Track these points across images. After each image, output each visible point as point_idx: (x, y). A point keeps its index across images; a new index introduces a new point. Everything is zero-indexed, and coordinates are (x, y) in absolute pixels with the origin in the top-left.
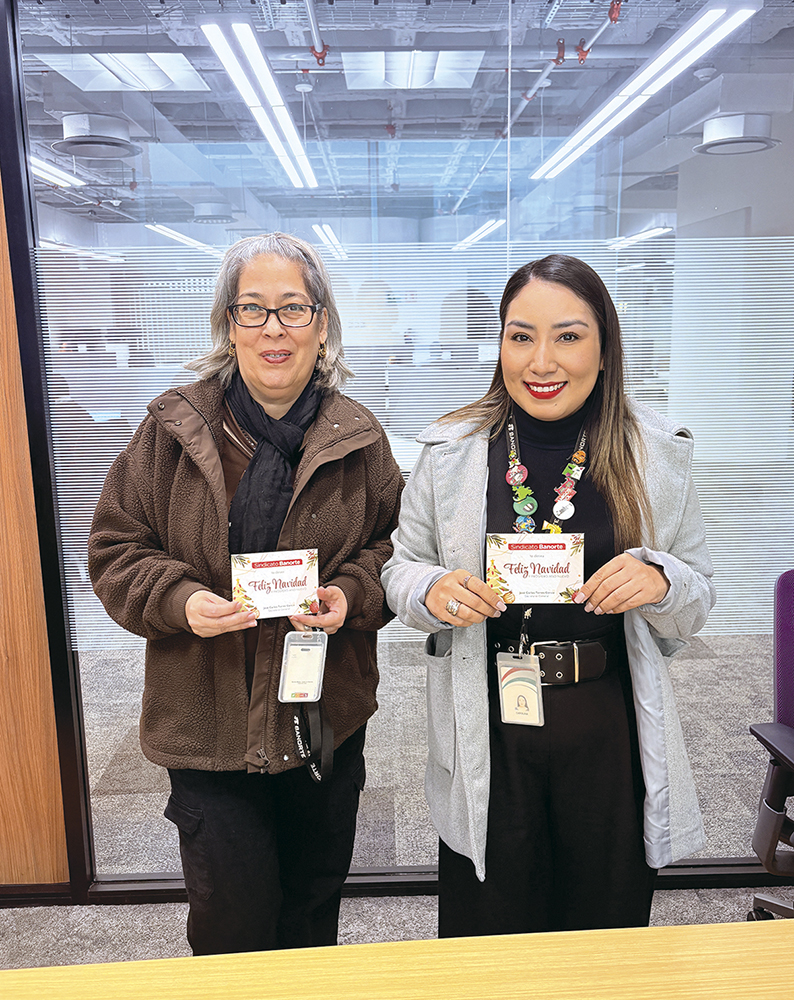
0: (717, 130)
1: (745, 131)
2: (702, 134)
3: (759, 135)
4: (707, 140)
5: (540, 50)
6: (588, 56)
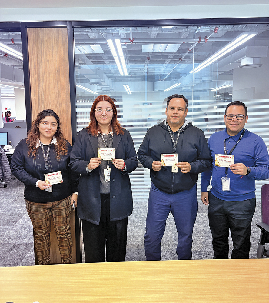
0: (245, 62)
1: (253, 62)
2: (241, 62)
3: (257, 63)
4: (243, 64)
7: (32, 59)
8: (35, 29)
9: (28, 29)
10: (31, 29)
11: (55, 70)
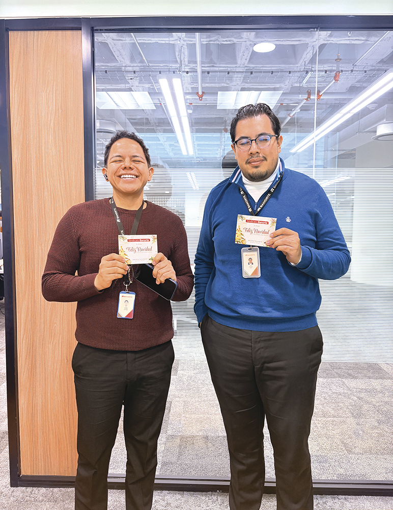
0: (383, 129)
2: (376, 132)
4: (378, 134)
5: (300, 94)
6: (321, 98)
7: (15, 87)
8: (23, 32)
9: (11, 33)
10: (15, 33)
11: (57, 108)
